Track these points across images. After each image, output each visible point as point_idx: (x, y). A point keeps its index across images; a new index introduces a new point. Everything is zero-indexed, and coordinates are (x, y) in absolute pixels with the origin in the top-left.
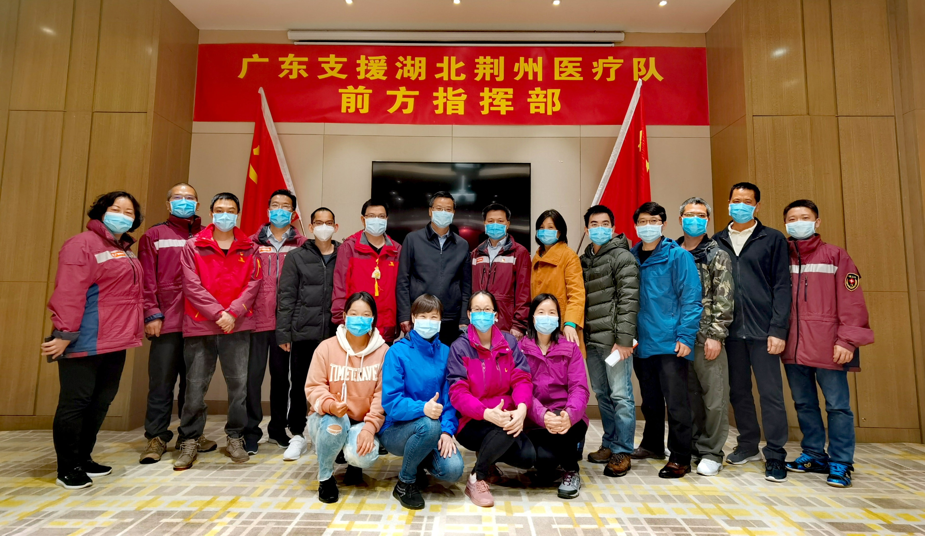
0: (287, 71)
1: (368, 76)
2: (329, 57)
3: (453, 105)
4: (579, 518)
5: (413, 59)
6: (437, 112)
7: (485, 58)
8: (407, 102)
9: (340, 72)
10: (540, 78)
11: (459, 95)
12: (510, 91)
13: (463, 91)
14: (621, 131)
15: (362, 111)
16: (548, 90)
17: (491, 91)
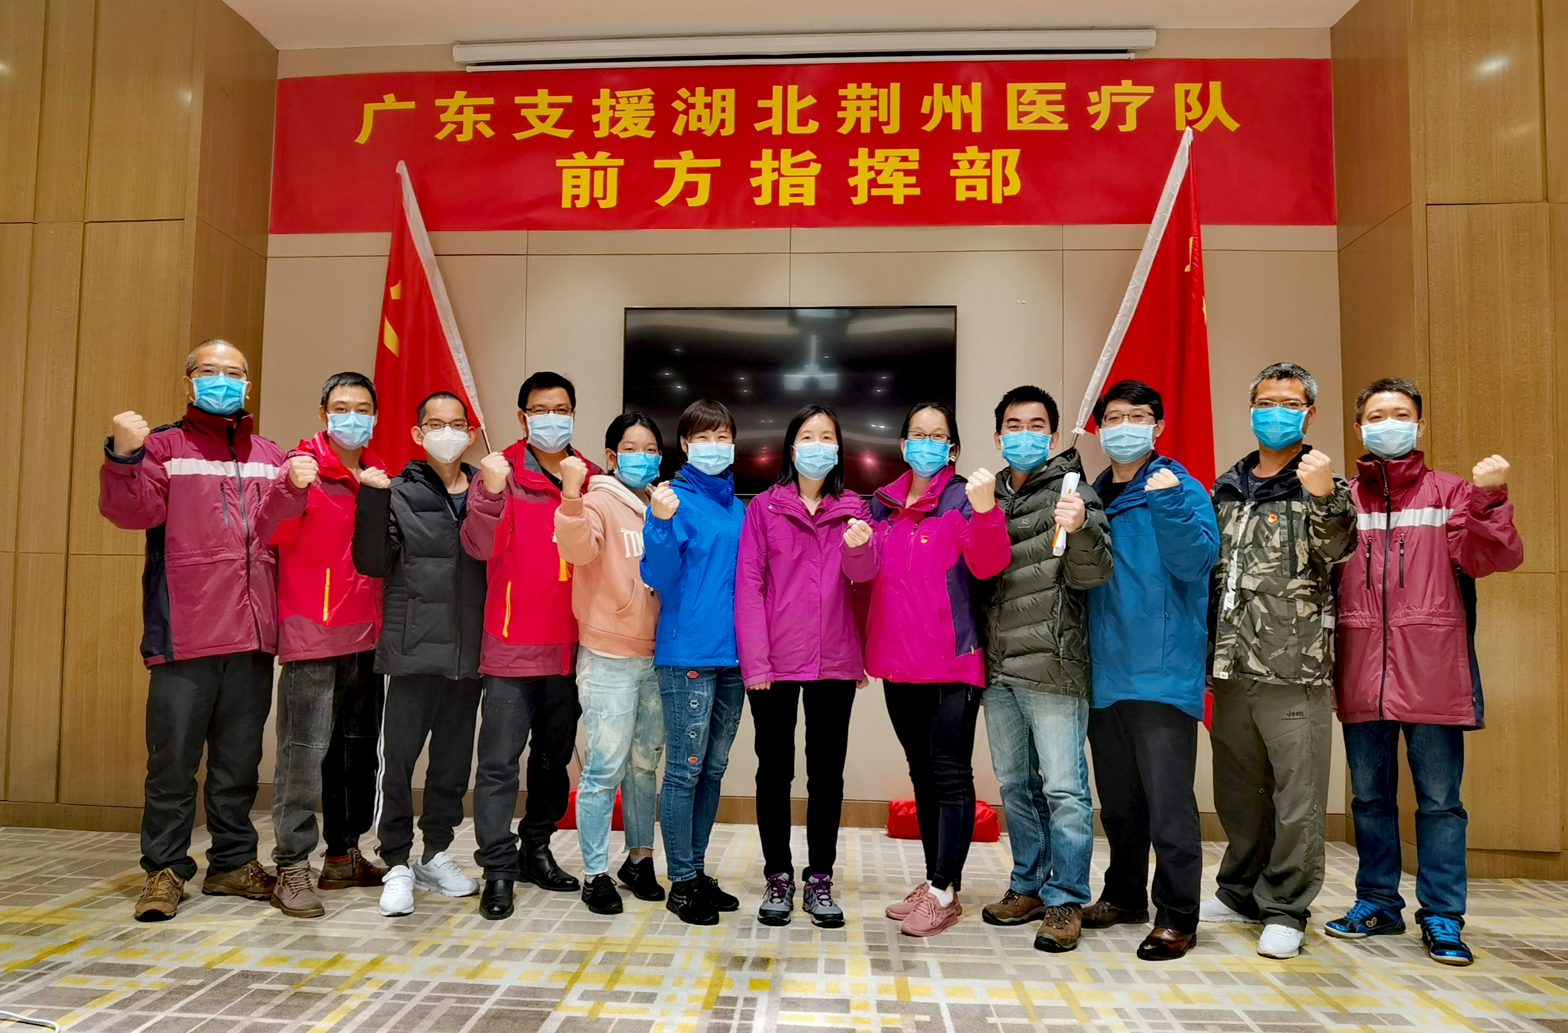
0: (450, 128)
1: (616, 130)
2: (536, 94)
3: (792, 186)
4: (1040, 1007)
5: (708, 93)
6: (758, 201)
7: (859, 87)
8: (696, 183)
9: (558, 125)
10: (977, 127)
11: (805, 164)
12: (914, 154)
13: (814, 157)
14: (1150, 237)
15: (603, 204)
16: (994, 151)
17: (872, 155)
